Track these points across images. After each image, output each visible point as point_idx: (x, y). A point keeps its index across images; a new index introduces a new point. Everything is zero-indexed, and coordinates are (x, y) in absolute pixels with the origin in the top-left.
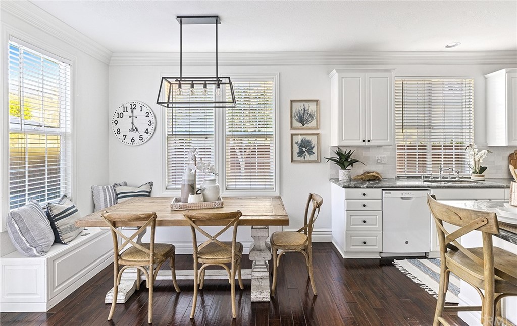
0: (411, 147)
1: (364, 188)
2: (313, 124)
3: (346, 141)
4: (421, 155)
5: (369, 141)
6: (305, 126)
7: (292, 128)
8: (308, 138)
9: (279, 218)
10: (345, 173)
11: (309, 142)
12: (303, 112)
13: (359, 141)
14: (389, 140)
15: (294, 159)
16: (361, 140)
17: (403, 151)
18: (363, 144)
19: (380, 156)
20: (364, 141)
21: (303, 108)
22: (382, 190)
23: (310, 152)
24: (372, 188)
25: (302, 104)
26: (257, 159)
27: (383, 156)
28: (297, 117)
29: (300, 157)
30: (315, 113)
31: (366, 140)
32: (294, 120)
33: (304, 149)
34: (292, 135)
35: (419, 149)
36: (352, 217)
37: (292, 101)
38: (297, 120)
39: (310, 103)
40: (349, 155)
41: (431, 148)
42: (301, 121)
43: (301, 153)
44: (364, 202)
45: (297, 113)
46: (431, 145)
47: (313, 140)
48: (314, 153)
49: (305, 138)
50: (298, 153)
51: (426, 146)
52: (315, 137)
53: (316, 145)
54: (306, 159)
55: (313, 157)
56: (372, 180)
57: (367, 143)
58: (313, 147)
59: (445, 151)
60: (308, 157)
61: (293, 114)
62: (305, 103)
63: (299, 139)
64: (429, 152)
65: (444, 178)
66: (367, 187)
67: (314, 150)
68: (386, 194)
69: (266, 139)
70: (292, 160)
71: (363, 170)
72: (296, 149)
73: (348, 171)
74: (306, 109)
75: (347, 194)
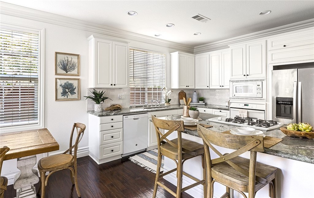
0: (138, 89)
1: (112, 115)
2: (75, 72)
3: (99, 85)
4: (142, 93)
5: (115, 85)
6: (68, 73)
7: (56, 74)
8: (70, 82)
9: (49, 145)
10: (99, 106)
11: (71, 85)
12: (66, 62)
13: (109, 85)
14: (126, 85)
15: (58, 98)
16: (110, 84)
17: (133, 91)
18: (111, 87)
19: (121, 94)
20: (112, 85)
21: (66, 59)
22: (123, 115)
23: (72, 92)
24: (117, 114)
25: (66, 56)
26: (20, 99)
27: (122, 94)
28: (61, 66)
29: (63, 97)
30: (77, 64)
31: (113, 84)
32: (58, 68)
33: (67, 90)
34: (56, 79)
35: (141, 90)
36: (104, 135)
37: (56, 53)
38: (61, 68)
39: (73, 57)
40: (101, 94)
41: (147, 90)
42: (65, 68)
43: (64, 93)
44: (112, 124)
45: (61, 62)
46: (147, 88)
47: (75, 83)
48: (75, 93)
49: (68, 82)
50: (62, 93)
51: (145, 88)
52: (77, 81)
53: (77, 87)
54: (68, 98)
55: (75, 96)
56: (116, 109)
57: (113, 86)
58: (75, 89)
59: (154, 91)
60: (70, 96)
61: (58, 63)
62: (68, 56)
63: (63, 82)
64: (146, 92)
65: (153, 106)
66: (114, 115)
67: (76, 91)
68: (125, 117)
69: (31, 82)
70: (56, 99)
71: (111, 104)
72: (60, 90)
73: (101, 105)
74: (69, 61)
75: (101, 120)
